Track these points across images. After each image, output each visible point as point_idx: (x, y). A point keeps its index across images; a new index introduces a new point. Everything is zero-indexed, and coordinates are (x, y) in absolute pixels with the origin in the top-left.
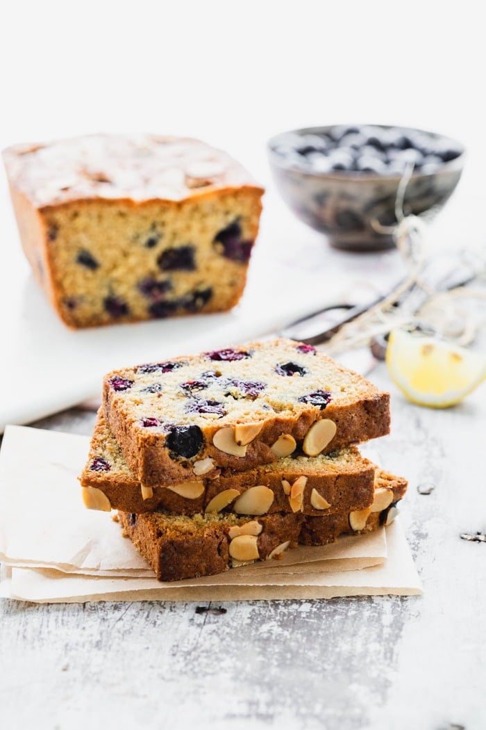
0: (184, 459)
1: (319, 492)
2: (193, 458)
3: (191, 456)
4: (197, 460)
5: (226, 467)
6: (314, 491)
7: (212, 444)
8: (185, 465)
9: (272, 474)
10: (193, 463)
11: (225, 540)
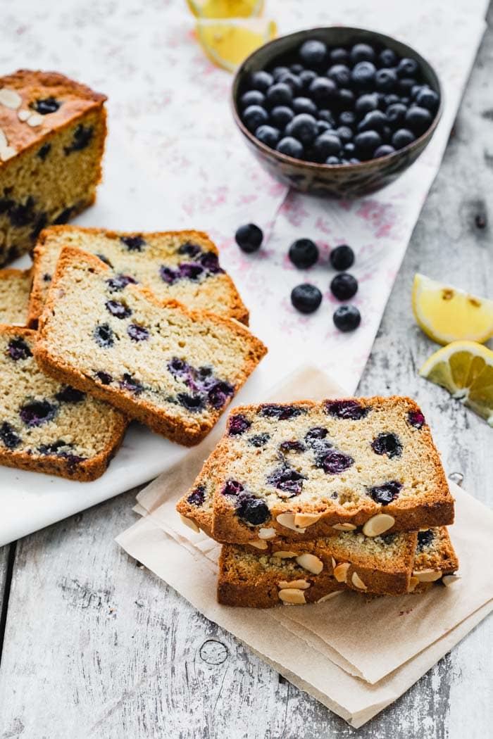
0: (251, 525)
1: (359, 575)
2: (260, 525)
3: (259, 524)
4: (263, 527)
5: (285, 537)
6: (355, 575)
7: (276, 519)
8: (252, 529)
9: (324, 550)
10: (260, 528)
11: (275, 589)
